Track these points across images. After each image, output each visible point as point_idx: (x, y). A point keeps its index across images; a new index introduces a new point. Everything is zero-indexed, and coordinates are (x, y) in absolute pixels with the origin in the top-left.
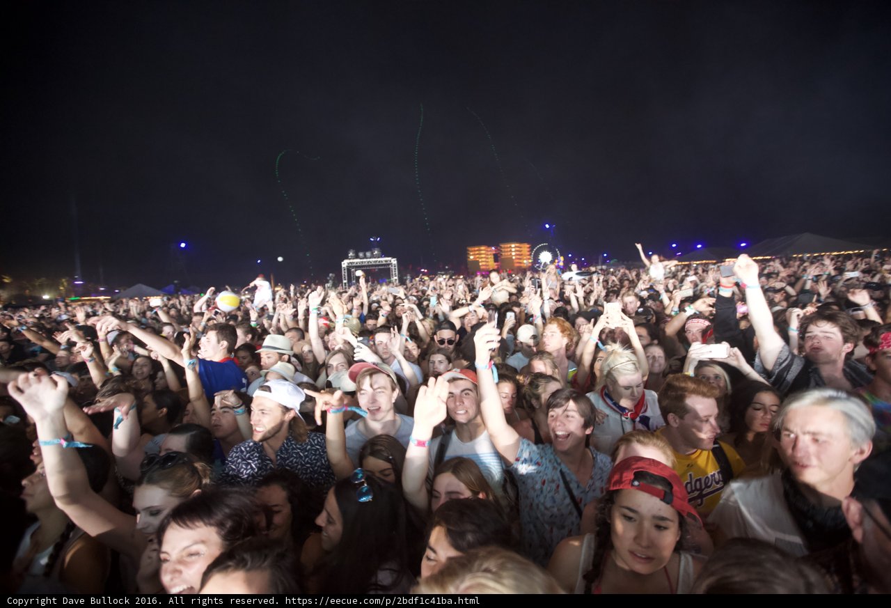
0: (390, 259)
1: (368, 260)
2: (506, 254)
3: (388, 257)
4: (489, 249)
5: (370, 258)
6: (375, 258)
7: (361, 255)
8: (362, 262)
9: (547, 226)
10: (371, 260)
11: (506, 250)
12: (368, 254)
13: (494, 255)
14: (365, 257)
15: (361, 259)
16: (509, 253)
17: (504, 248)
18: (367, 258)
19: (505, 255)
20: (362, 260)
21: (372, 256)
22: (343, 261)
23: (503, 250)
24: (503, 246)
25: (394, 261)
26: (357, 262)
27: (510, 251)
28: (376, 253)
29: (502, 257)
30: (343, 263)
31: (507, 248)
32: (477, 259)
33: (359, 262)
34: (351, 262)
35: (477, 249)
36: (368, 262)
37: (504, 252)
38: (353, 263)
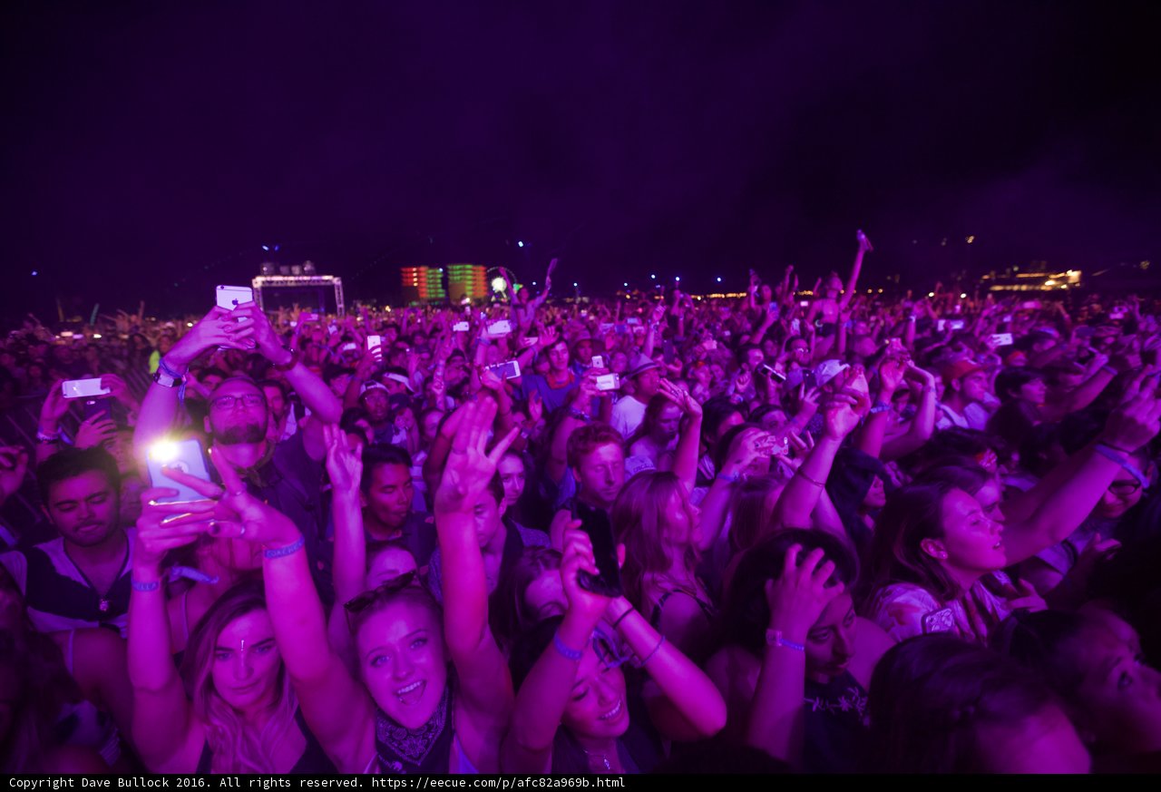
0: (331, 277)
1: (297, 278)
2: (455, 278)
3: (328, 275)
4: (431, 271)
5: (299, 275)
6: (307, 275)
7: (284, 269)
8: (286, 281)
10: (301, 278)
11: (455, 273)
12: (296, 269)
13: (442, 278)
14: (291, 274)
15: (284, 276)
16: (459, 278)
17: (453, 270)
18: (295, 276)
19: (453, 280)
20: (287, 278)
21: (303, 273)
22: (254, 278)
23: (452, 273)
24: (450, 267)
25: (336, 281)
26: (277, 282)
27: (461, 274)
28: (308, 267)
29: (450, 283)
30: (254, 281)
31: (456, 270)
32: (415, 284)
33: (282, 282)
34: (268, 282)
35: (414, 269)
36: (296, 281)
37: (453, 275)
38: (271, 282)
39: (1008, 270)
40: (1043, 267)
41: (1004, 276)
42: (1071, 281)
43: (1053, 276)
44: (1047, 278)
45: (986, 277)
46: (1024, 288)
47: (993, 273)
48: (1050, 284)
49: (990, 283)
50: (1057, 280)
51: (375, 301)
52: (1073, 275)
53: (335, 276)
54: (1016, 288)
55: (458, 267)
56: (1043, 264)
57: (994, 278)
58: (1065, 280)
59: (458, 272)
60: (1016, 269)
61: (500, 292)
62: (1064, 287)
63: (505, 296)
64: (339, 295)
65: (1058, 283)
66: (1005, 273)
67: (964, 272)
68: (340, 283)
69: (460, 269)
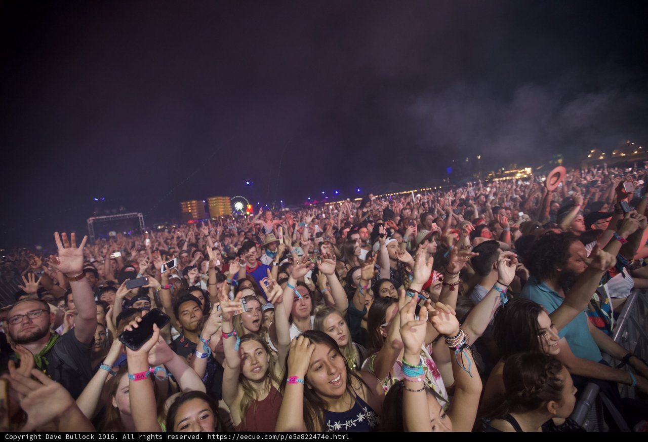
0: (136, 213)
1: (115, 216)
3: (134, 212)
4: (198, 203)
5: (116, 214)
6: (121, 214)
7: (107, 212)
8: (109, 218)
9: (248, 183)
10: (118, 215)
11: (212, 202)
12: (114, 211)
13: (205, 206)
14: (111, 214)
15: (107, 215)
16: (215, 205)
17: (211, 201)
18: (114, 214)
20: (108, 217)
21: (119, 212)
22: (88, 218)
23: (210, 202)
24: (210, 199)
25: (140, 215)
26: (103, 219)
27: (216, 202)
28: (122, 209)
29: (210, 208)
30: (88, 220)
31: (213, 201)
32: (190, 211)
33: (105, 218)
34: (97, 219)
35: (189, 203)
36: (115, 217)
37: (211, 203)
38: (99, 219)
39: (500, 170)
40: (515, 167)
41: (499, 173)
42: (528, 173)
43: (519, 171)
44: (517, 173)
45: (490, 175)
46: (508, 178)
47: (493, 172)
48: (518, 176)
49: (492, 177)
50: (521, 173)
51: (167, 223)
52: (528, 170)
53: (139, 212)
54: (504, 178)
55: (214, 199)
56: (515, 166)
57: (494, 175)
58: (525, 172)
59: (214, 202)
60: (503, 169)
61: (240, 210)
62: (525, 176)
63: (242, 212)
64: (142, 223)
65: (522, 174)
66: (499, 172)
67: (479, 173)
68: (142, 216)
69: (215, 200)
